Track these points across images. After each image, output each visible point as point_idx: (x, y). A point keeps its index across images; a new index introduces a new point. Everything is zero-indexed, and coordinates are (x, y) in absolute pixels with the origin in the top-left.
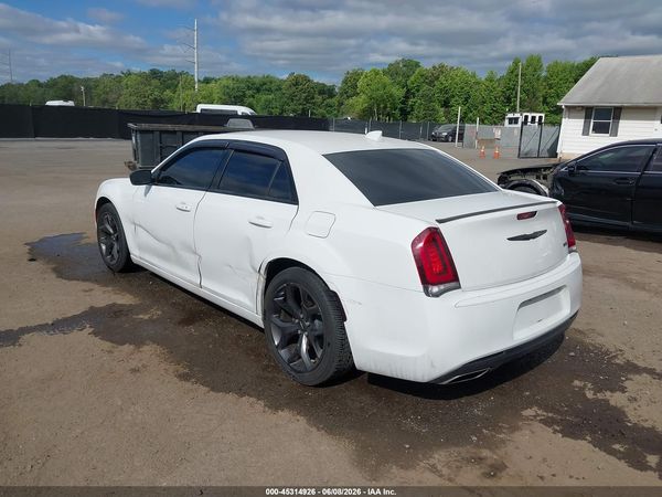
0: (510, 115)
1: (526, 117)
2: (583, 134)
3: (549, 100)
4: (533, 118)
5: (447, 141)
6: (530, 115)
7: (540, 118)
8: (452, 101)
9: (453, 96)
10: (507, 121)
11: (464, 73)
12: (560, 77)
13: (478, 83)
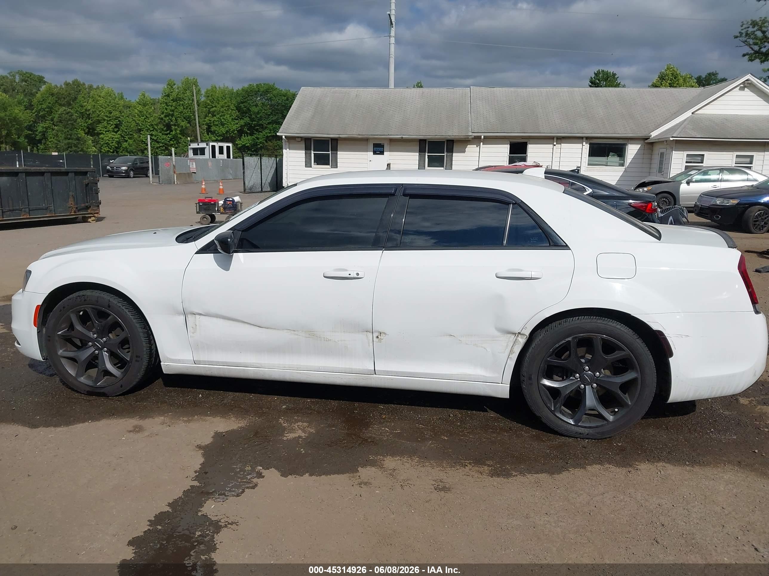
0: (194, 145)
1: (213, 147)
2: (306, 166)
3: (213, 128)
4: (221, 148)
5: (128, 177)
6: (217, 145)
7: (228, 148)
8: (99, 128)
9: (99, 122)
10: (191, 153)
11: (109, 94)
12: (221, 103)
13: (128, 107)
